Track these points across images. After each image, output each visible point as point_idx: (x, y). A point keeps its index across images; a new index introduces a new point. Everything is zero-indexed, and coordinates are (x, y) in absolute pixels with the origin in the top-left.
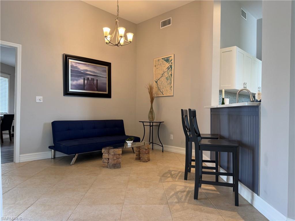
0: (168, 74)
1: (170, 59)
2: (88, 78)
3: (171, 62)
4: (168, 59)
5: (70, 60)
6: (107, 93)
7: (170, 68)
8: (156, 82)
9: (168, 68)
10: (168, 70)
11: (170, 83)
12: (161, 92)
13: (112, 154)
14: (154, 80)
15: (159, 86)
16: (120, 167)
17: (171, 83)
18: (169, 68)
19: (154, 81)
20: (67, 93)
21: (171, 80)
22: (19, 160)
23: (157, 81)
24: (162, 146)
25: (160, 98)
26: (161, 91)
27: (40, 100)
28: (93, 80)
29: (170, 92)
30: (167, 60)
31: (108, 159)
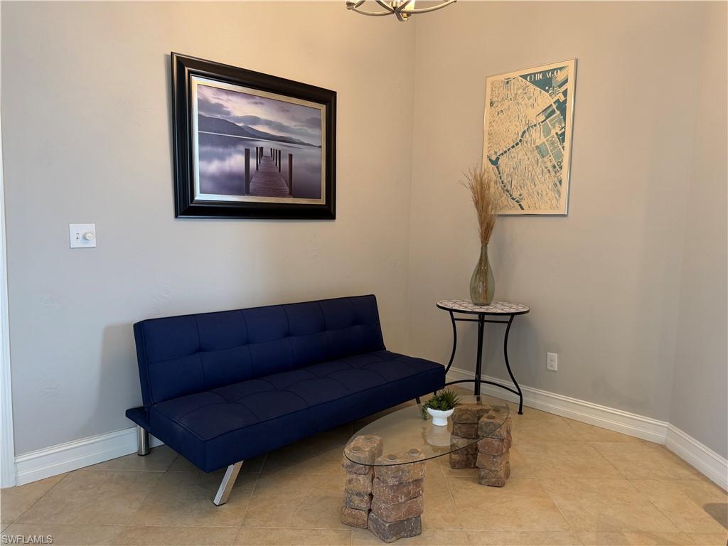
0: (547, 132)
1: (560, 76)
2: (262, 148)
3: (563, 89)
4: (551, 78)
5: (196, 81)
6: (322, 201)
7: (558, 112)
8: (495, 163)
9: (548, 113)
10: (547, 118)
11: (554, 167)
12: (513, 199)
13: (392, 481)
14: (486, 153)
15: (504, 177)
16: (418, 532)
17: (557, 167)
18: (553, 112)
19: (486, 160)
20: (186, 207)
21: (559, 156)
22: (14, 476)
23: (498, 159)
24: (520, 394)
25: (509, 219)
26: (516, 195)
27: (84, 238)
28: (277, 154)
29: (554, 202)
30: (544, 82)
31: (371, 496)
